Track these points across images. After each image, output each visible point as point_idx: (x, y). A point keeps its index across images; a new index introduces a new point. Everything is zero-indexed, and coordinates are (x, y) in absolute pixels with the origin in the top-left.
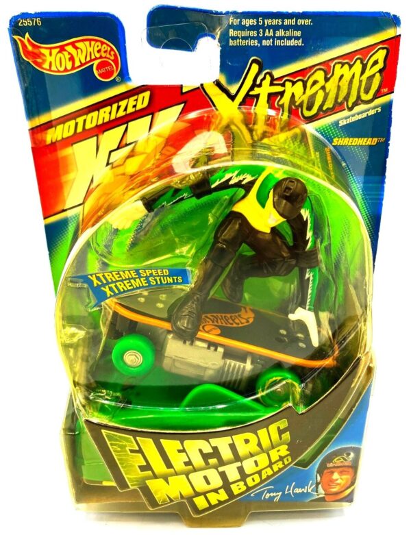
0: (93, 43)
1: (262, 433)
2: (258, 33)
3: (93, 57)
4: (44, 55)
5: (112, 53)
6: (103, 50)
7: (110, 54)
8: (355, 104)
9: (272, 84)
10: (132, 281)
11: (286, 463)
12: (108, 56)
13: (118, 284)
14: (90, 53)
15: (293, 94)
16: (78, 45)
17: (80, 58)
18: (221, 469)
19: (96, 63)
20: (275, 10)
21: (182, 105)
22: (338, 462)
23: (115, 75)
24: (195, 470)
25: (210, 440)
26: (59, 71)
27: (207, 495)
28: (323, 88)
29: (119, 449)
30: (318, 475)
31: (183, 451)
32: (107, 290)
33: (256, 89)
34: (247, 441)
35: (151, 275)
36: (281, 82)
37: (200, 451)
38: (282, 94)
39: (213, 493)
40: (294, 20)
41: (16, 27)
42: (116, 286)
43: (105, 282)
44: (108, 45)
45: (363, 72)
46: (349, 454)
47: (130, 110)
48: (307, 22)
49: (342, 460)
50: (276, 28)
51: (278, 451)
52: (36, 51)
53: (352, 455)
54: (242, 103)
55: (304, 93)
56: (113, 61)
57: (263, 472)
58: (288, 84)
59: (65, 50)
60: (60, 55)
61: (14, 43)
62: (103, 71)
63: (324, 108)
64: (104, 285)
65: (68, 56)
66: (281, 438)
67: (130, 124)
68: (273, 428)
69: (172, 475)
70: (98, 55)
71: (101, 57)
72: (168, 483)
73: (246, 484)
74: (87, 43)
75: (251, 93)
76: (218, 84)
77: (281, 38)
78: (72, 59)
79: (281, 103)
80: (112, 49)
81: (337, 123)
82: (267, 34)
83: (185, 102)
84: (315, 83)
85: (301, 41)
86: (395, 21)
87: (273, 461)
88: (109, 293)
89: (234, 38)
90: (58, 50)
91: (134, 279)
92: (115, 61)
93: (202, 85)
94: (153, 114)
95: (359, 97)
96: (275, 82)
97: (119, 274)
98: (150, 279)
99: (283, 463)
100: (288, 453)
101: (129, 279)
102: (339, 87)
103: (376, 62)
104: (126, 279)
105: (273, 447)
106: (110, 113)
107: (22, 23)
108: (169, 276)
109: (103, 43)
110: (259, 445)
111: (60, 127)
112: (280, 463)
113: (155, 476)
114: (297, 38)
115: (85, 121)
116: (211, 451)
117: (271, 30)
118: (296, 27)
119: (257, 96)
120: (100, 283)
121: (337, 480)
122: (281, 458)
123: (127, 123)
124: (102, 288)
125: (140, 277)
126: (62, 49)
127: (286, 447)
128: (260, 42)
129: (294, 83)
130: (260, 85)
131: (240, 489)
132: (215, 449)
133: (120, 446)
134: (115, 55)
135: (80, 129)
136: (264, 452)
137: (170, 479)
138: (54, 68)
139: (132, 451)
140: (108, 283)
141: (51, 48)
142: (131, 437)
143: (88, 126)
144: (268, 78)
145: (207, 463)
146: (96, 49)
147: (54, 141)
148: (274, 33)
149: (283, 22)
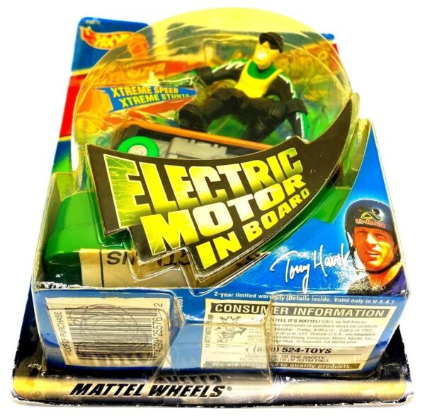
1: (272, 160)
10: (147, 97)
11: (305, 197)
13: (134, 98)
18: (230, 203)
22: (367, 218)
24: (201, 204)
25: (217, 167)
27: (214, 240)
29: (118, 175)
30: (348, 233)
31: (188, 178)
32: (123, 102)
34: (257, 169)
35: (163, 92)
37: (207, 179)
39: (221, 237)
41: (83, 23)
42: (132, 100)
43: (123, 95)
46: (377, 212)
49: (372, 218)
51: (293, 181)
53: (382, 214)
57: (280, 208)
61: (79, 30)
64: (122, 97)
65: (112, 41)
66: (293, 168)
68: (283, 156)
69: (172, 210)
72: (167, 221)
73: (261, 225)
78: (115, 42)
87: (289, 194)
88: (125, 104)
91: (149, 95)
97: (136, 89)
98: (162, 95)
99: (301, 198)
100: (303, 184)
101: (144, 95)
104: (142, 94)
105: (286, 177)
107: (88, 22)
108: (178, 94)
110: (270, 173)
112: (297, 196)
113: (153, 212)
116: (218, 179)
120: (119, 96)
121: (374, 245)
122: (298, 191)
124: (120, 100)
125: (153, 94)
126: (109, 36)
127: (300, 177)
131: (254, 232)
132: (223, 177)
133: (120, 172)
136: (276, 182)
137: (170, 214)
138: (101, 45)
139: (132, 178)
140: (126, 96)
142: (134, 162)
145: (214, 195)
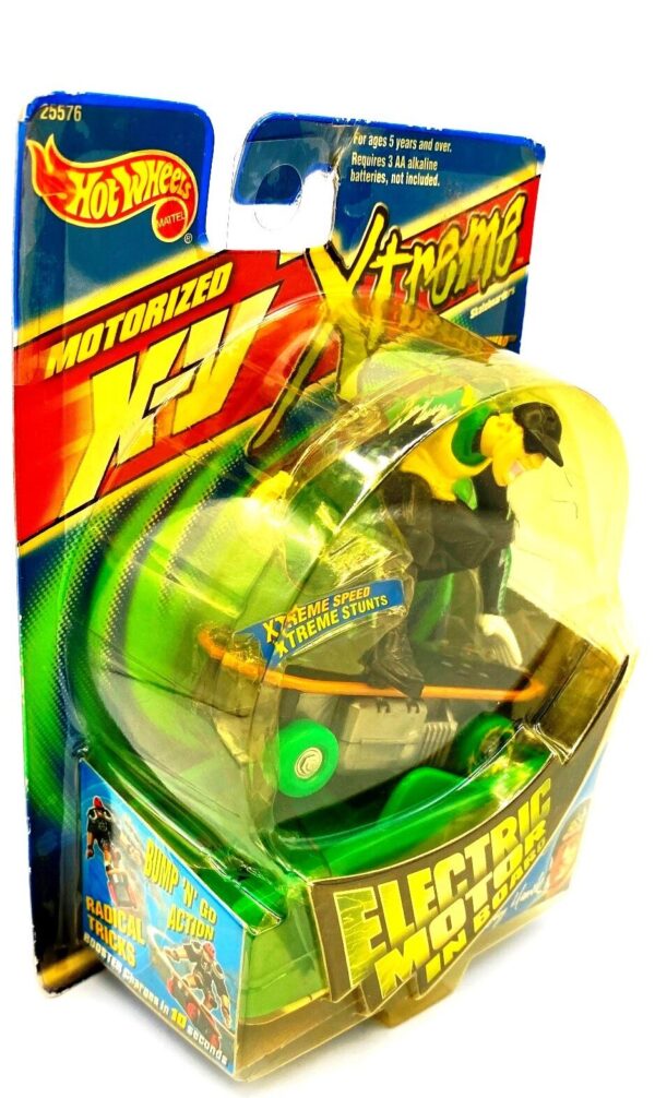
0: (161, 163)
2: (387, 161)
3: (156, 193)
4: (72, 184)
5: (188, 186)
6: (174, 179)
7: (183, 188)
8: (490, 282)
9: (399, 250)
12: (180, 192)
13: (298, 629)
14: (153, 184)
15: (422, 267)
16: (136, 166)
17: (134, 194)
19: (159, 204)
20: (410, 124)
21: (277, 288)
23: (186, 229)
26: (92, 220)
28: (456, 257)
33: (378, 258)
36: (410, 247)
38: (409, 266)
40: (431, 143)
41: (35, 122)
42: (295, 635)
44: (184, 170)
45: (500, 232)
47: (199, 300)
48: (445, 147)
50: (408, 154)
52: (60, 175)
54: (360, 283)
55: (435, 265)
56: (185, 201)
58: (418, 250)
59: (111, 176)
60: (101, 186)
61: (24, 154)
62: (167, 221)
63: (456, 290)
65: (114, 189)
67: (194, 327)
70: (164, 190)
71: (168, 194)
74: (151, 163)
75: (373, 266)
76: (330, 249)
77: (414, 172)
78: (120, 195)
79: (407, 283)
80: (189, 180)
81: (467, 314)
82: (397, 164)
83: (280, 283)
84: (448, 248)
85: (436, 178)
86: (539, 153)
89: (358, 168)
90: (98, 175)
91: (323, 615)
92: (190, 202)
93: (308, 250)
94: (230, 307)
95: (493, 273)
96: (403, 247)
98: (344, 609)
101: (316, 617)
102: (473, 255)
103: (513, 217)
104: (312, 618)
106: (165, 307)
107: (47, 114)
109: (176, 165)
111: (74, 340)
114: (432, 173)
115: (121, 324)
117: (403, 158)
118: (433, 155)
119: (379, 271)
123: (189, 326)
125: (331, 609)
126: (107, 173)
128: (388, 177)
129: (424, 248)
130: (384, 253)
134: (191, 191)
135: (109, 343)
138: (85, 214)
141: (87, 171)
143: (126, 335)
144: (395, 239)
146: (164, 177)
147: (59, 370)
148: (407, 163)
149: (418, 144)
